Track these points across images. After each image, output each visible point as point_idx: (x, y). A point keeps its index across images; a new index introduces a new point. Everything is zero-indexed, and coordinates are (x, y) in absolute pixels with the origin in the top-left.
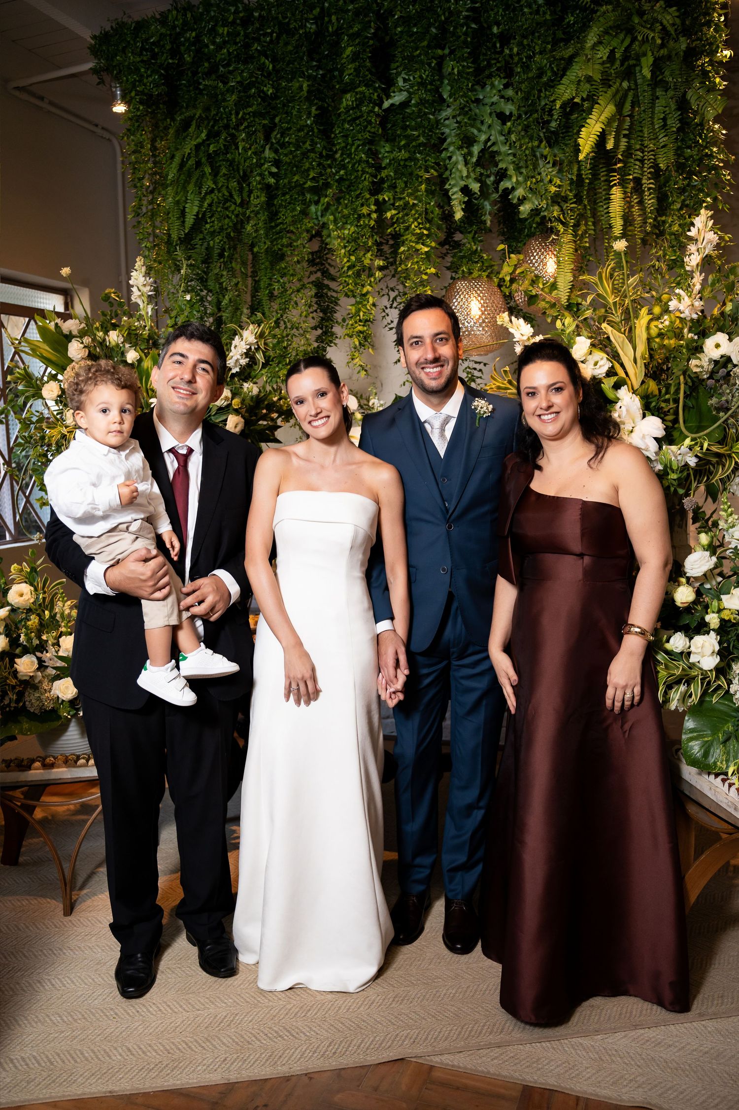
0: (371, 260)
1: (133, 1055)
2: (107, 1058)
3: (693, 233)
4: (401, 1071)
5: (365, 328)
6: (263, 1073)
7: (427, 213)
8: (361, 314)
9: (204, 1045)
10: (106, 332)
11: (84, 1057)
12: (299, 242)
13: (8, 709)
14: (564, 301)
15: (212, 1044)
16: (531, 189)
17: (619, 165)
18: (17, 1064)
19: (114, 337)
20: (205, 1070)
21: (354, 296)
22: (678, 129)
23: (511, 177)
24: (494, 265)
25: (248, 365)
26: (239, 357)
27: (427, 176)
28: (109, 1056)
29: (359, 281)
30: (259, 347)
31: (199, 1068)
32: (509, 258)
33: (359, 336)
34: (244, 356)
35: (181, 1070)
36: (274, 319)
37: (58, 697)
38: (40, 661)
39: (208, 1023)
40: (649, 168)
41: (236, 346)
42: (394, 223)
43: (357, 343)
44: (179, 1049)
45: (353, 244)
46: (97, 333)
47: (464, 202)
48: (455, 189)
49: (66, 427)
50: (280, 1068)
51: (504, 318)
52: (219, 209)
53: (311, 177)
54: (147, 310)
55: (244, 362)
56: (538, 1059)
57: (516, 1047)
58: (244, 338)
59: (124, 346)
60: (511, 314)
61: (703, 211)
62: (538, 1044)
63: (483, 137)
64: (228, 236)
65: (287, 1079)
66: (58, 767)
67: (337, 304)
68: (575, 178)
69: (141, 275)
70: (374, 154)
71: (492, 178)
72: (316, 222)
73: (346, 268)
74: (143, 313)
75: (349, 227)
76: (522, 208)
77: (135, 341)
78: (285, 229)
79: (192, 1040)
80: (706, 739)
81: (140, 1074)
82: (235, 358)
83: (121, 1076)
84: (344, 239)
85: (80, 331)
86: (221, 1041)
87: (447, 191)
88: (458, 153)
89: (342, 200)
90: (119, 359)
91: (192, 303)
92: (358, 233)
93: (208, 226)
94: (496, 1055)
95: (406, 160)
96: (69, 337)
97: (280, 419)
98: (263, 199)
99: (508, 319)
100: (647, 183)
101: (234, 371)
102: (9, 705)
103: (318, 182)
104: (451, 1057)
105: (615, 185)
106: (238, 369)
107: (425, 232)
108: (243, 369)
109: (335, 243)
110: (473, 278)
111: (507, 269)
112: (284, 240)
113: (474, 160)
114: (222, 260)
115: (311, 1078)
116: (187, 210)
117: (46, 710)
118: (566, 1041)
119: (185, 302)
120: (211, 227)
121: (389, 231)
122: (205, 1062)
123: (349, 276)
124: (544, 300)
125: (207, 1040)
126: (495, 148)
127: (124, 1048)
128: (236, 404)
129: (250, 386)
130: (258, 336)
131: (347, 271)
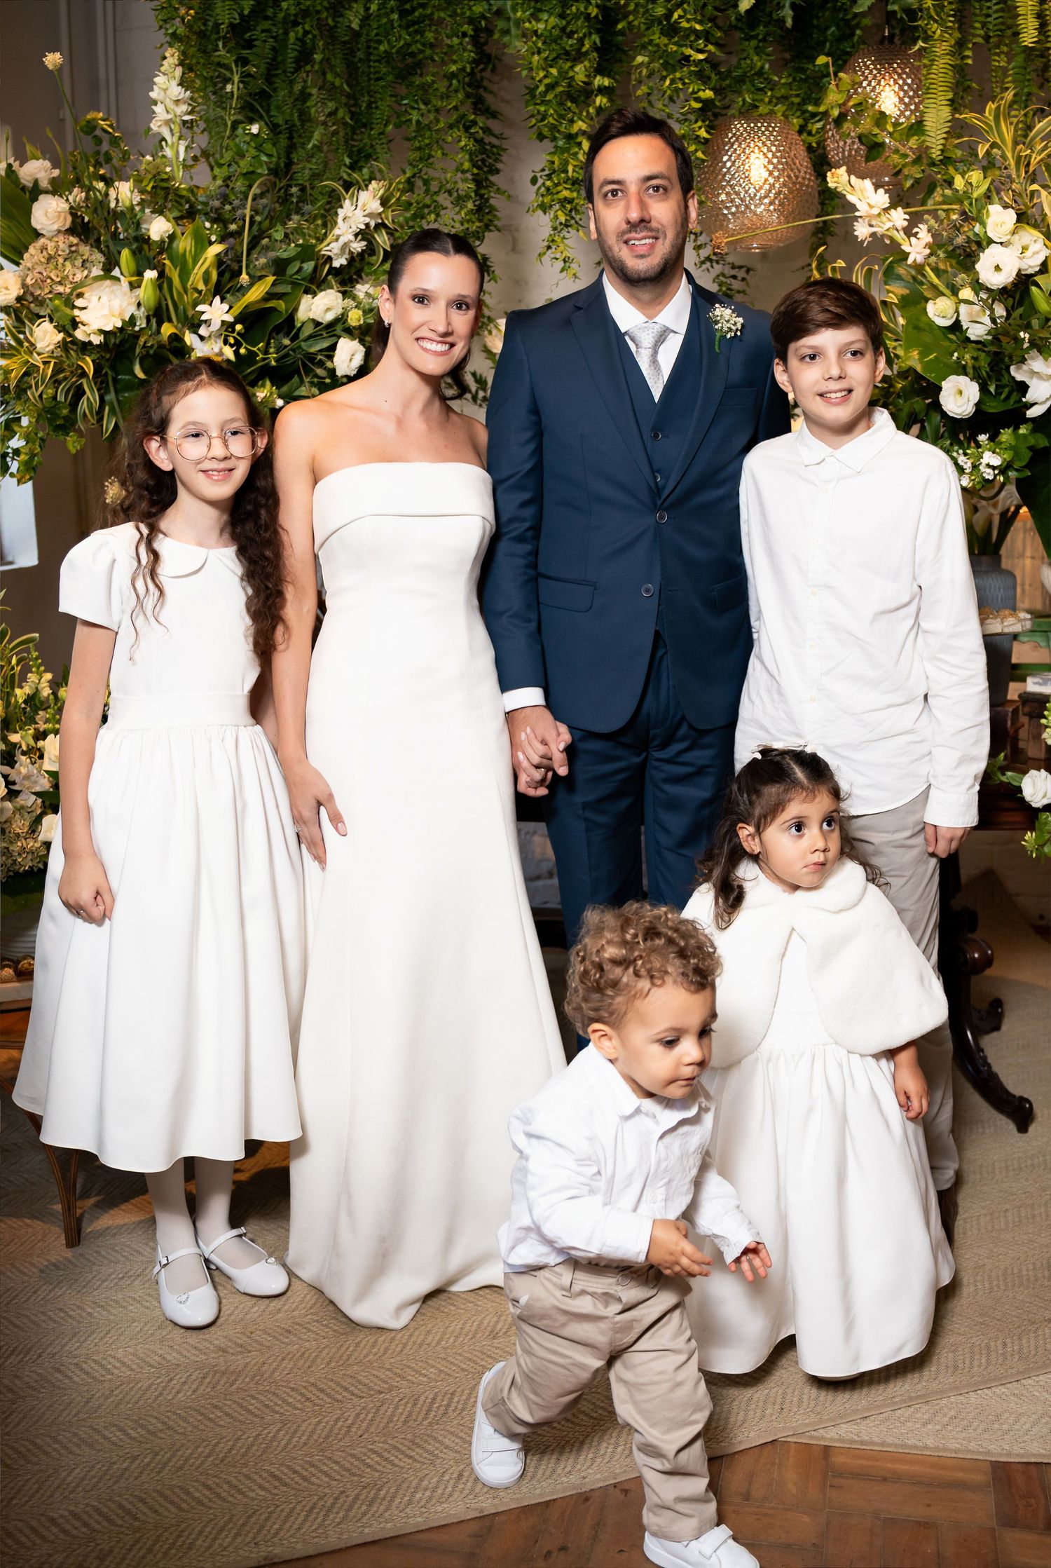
0: (586, 76)
1: (285, 1485)
2: (239, 1497)
4: (777, 1461)
5: (575, 195)
6: (538, 1491)
8: (570, 168)
9: (412, 1454)
10: (108, 182)
11: (194, 1498)
14: (936, 154)
15: (427, 1451)
18: (68, 1527)
19: (124, 193)
20: (430, 1498)
21: (554, 139)
24: (791, 96)
25: (361, 254)
26: (352, 238)
28: (240, 1492)
29: (563, 112)
30: (383, 225)
31: (418, 1496)
32: (836, 78)
33: (564, 207)
34: (360, 237)
35: (385, 1503)
36: (408, 175)
38: (7, 782)
39: (406, 1413)
41: (344, 219)
42: (630, 13)
43: (562, 218)
44: (369, 1466)
45: (554, 46)
46: (95, 183)
49: (39, 354)
50: (565, 1479)
51: (837, 177)
54: (176, 150)
55: (358, 246)
56: (998, 1417)
57: (953, 1399)
58: (360, 203)
59: (143, 210)
62: (986, 1391)
64: (320, 25)
65: (585, 1498)
69: (174, 83)
72: (486, 7)
73: (542, 88)
74: (168, 152)
75: (545, 16)
77: (161, 202)
78: (430, 17)
79: (387, 1447)
81: (311, 1518)
82: (342, 240)
83: (276, 1526)
84: (538, 35)
85: (53, 181)
86: (441, 1443)
90: (133, 234)
91: (259, 140)
92: (563, 29)
94: (926, 1417)
96: (35, 192)
99: (846, 179)
101: (336, 264)
104: (854, 1428)
106: (345, 262)
107: (698, 27)
108: (351, 260)
109: (520, 46)
110: (761, 115)
111: (832, 100)
112: (430, 36)
114: (308, 68)
115: (626, 1492)
118: (1030, 1381)
119: (247, 138)
120: (288, 9)
121: (620, 26)
122: (425, 1483)
123: (549, 103)
125: (414, 1443)
127: (265, 1475)
128: (355, 318)
129: (371, 291)
130: (384, 202)
131: (546, 92)
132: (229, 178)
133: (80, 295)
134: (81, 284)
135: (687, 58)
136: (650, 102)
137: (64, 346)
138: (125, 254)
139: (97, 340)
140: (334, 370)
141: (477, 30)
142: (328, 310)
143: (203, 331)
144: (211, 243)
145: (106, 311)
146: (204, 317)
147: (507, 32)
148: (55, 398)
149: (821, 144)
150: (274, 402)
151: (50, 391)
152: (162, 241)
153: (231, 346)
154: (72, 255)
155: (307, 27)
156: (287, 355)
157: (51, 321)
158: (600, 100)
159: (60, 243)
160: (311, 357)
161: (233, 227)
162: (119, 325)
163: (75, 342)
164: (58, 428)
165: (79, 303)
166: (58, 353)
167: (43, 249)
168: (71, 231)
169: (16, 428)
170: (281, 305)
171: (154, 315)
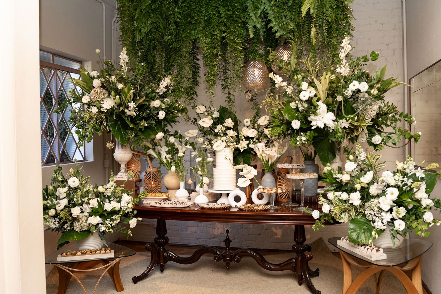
0: (217, 52)
3: (342, 45)
5: (214, 78)
7: (240, 35)
8: (213, 73)
10: (110, 76)
12: (187, 44)
13: (66, 230)
14: (293, 69)
16: (280, 27)
17: (314, 20)
19: (113, 79)
21: (210, 66)
22: (336, 8)
23: (273, 22)
25: (166, 92)
26: (164, 88)
27: (241, 21)
29: (211, 60)
30: (171, 85)
32: (271, 52)
33: (211, 81)
36: (177, 74)
37: (89, 224)
38: (81, 210)
40: (326, 21)
41: (162, 84)
42: (226, 38)
43: (211, 84)
45: (209, 45)
46: (107, 76)
47: (254, 31)
48: (250, 27)
49: (93, 114)
51: (271, 75)
52: (155, 30)
53: (195, 19)
54: (125, 68)
55: (165, 90)
58: (165, 81)
59: (117, 82)
60: (274, 74)
61: (346, 37)
63: (262, 7)
66: (88, 254)
67: (199, 70)
68: (297, 24)
69: (125, 55)
70: (219, 12)
71: (264, 23)
72: (195, 37)
73: (206, 55)
74: (123, 69)
75: (208, 39)
76: (277, 34)
77: (121, 81)
78: (182, 39)
80: (357, 232)
82: (161, 89)
84: (206, 43)
85: (98, 76)
87: (247, 27)
88: (252, 13)
89: (205, 29)
90: (115, 88)
91: (144, 67)
92: (212, 42)
93: (150, 37)
95: (231, 15)
96: (93, 78)
97: (179, 113)
98: (174, 27)
99: (273, 75)
100: (325, 27)
101: (160, 94)
102: (66, 228)
103: (197, 21)
105: (313, 27)
106: (162, 93)
107: (241, 42)
108: (164, 93)
109: (202, 45)
110: (256, 60)
111: (271, 57)
113: (259, 16)
114: (155, 50)
116: (142, 30)
117: (83, 231)
119: (141, 66)
120: (151, 37)
121: (224, 41)
123: (208, 58)
124: (285, 69)
126: (267, 12)
128: (163, 106)
129: (168, 100)
130: (171, 80)
131: (207, 56)
132: (137, 75)
133: (103, 101)
134: (103, 98)
135: (238, 49)
136: (231, 58)
137: (99, 112)
138: (113, 92)
139: (105, 111)
140: (158, 118)
141: (193, 42)
142: (157, 104)
143: (129, 109)
144: (132, 89)
145: (108, 105)
146: (129, 106)
147: (199, 42)
148: (96, 124)
149: (270, 66)
150: (145, 125)
151: (95, 122)
152: (121, 89)
153: (135, 112)
154: (101, 92)
155: (155, 42)
156: (148, 114)
157: (96, 107)
158: (220, 58)
159: (99, 90)
160: (153, 115)
161: (137, 86)
162: (111, 108)
163: (101, 111)
164: (96, 130)
165: (102, 103)
166: (97, 114)
167: (95, 90)
168: (101, 87)
169: (87, 130)
170: (147, 103)
171: (119, 105)
